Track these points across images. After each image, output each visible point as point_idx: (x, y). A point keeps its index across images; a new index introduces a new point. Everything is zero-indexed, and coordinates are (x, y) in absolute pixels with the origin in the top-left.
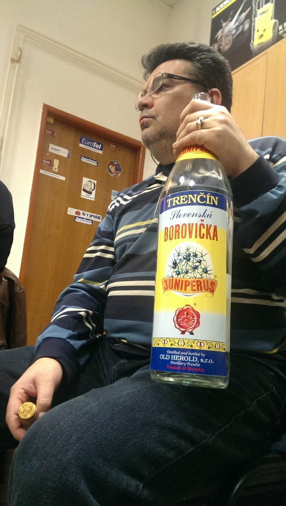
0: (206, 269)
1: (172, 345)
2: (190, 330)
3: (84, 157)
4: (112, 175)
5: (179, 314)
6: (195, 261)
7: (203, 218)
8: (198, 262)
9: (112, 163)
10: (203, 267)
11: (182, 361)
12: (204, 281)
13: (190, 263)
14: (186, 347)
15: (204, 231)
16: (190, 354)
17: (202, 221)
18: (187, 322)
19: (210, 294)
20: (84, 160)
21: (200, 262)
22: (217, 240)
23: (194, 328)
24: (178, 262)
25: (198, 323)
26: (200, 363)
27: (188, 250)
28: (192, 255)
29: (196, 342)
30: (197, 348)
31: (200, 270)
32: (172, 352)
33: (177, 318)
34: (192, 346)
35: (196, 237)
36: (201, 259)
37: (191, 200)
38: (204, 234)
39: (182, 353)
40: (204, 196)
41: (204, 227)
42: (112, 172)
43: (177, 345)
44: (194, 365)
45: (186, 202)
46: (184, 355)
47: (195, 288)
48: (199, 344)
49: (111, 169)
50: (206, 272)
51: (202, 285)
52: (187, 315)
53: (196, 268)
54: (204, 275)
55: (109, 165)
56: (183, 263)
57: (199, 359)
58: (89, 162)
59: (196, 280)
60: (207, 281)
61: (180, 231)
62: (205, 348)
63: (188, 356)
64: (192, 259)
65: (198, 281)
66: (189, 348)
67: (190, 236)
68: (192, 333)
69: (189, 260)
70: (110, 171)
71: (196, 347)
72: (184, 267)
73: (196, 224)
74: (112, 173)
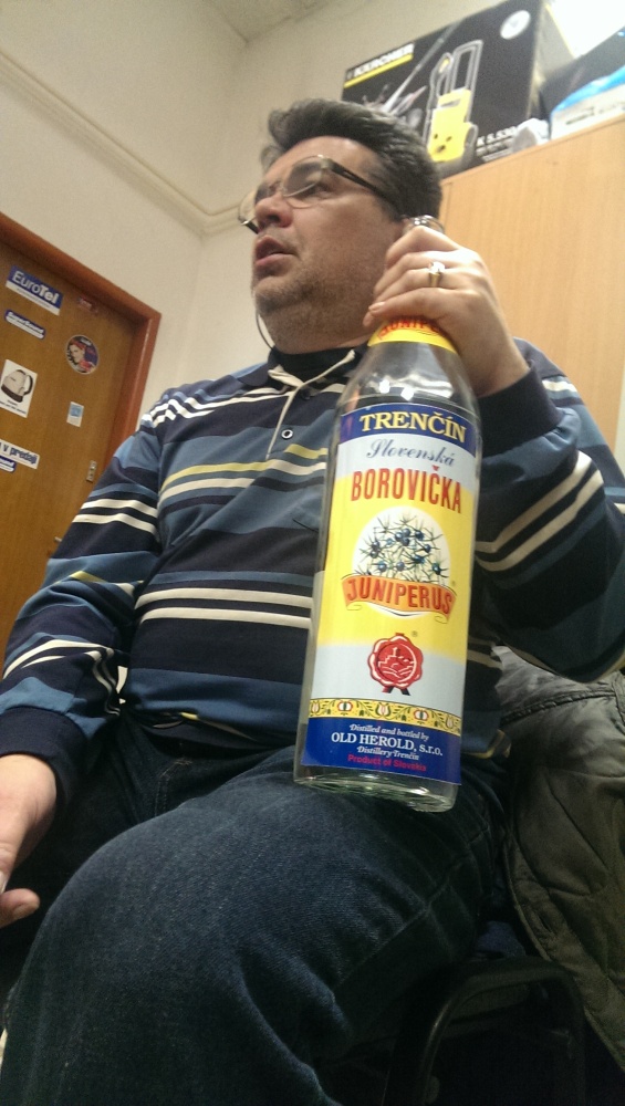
0: (437, 565)
1: (362, 713)
2: (403, 685)
3: (15, 314)
4: (76, 368)
5: (381, 650)
6: (419, 547)
7: (437, 464)
8: (424, 549)
9: (78, 341)
10: (433, 562)
11: (383, 748)
12: (434, 589)
13: (409, 550)
14: (392, 718)
15: (438, 489)
16: (400, 733)
17: (436, 468)
18: (397, 669)
19: (443, 618)
20: (12, 319)
21: (428, 550)
22: (459, 512)
23: (410, 682)
24: (383, 544)
25: (419, 671)
26: (418, 753)
27: (405, 522)
28: (413, 533)
29: (413, 709)
30: (414, 722)
31: (427, 567)
32: (362, 729)
33: (377, 660)
34: (404, 718)
35: (423, 499)
36: (430, 543)
37: (417, 424)
38: (437, 496)
39: (384, 731)
40: (442, 420)
41: (438, 483)
42: (77, 360)
43: (373, 713)
44: (407, 756)
45: (405, 427)
46: (388, 736)
47: (416, 601)
48: (418, 715)
49: (75, 355)
50: (438, 572)
51: (430, 597)
52: (398, 654)
53: (418, 561)
54: (435, 577)
55: (71, 344)
56: (395, 548)
57: (417, 746)
58: (24, 328)
59: (418, 585)
60: (440, 590)
61: (391, 482)
62: (429, 724)
63: (397, 737)
64: (412, 543)
65: (422, 588)
66: (399, 721)
67: (412, 497)
68: (405, 692)
69: (407, 543)
70: (72, 359)
71: (412, 721)
72: (396, 556)
73: (425, 474)
74: (76, 364)
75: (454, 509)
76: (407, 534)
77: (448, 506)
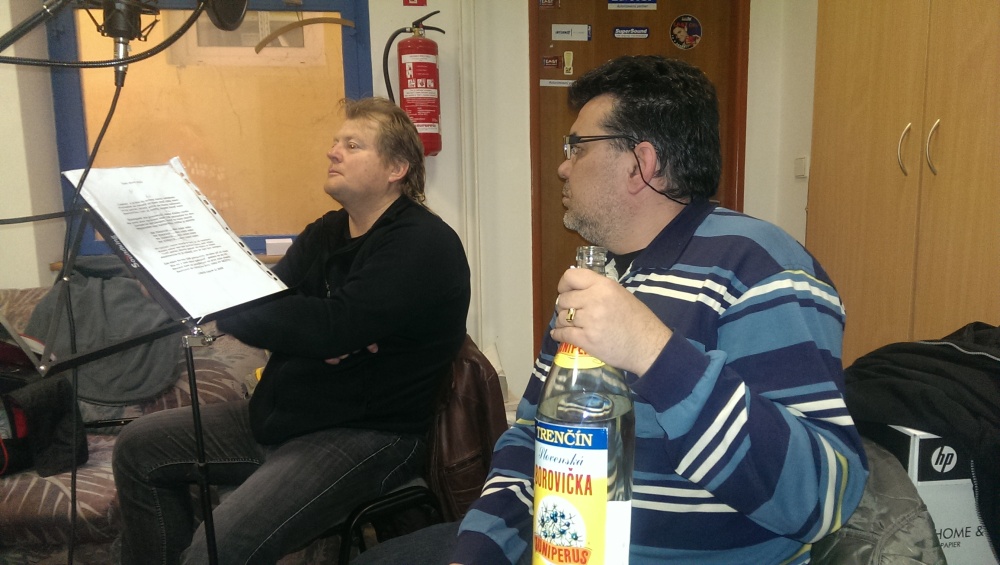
75: (586, 494)
76: (556, 515)
77: (581, 493)
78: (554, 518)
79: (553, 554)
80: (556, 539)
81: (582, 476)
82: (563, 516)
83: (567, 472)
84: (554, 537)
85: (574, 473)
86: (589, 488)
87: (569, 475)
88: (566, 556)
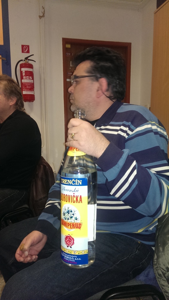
2: (70, 246)
5: (66, 238)
7: (74, 193)
8: (72, 214)
10: (75, 217)
11: (68, 259)
13: (69, 215)
14: (69, 253)
18: (69, 242)
22: (82, 202)
23: (72, 245)
24: (65, 213)
25: (73, 243)
27: (68, 208)
29: (73, 251)
30: (73, 254)
33: (66, 240)
35: (71, 202)
38: (75, 201)
40: (74, 181)
41: (75, 197)
44: (72, 261)
46: (68, 256)
51: (75, 226)
52: (69, 239)
53: (71, 217)
54: (76, 221)
57: (74, 259)
59: (72, 223)
60: (77, 224)
61: (65, 198)
62: (77, 254)
68: (71, 247)
73: (71, 196)
75: (80, 202)
76: (69, 211)
77: (78, 202)
78: (68, 212)
79: (68, 226)
80: (69, 220)
81: (78, 196)
82: (71, 211)
83: (73, 195)
84: (68, 219)
85: (75, 195)
86: (81, 200)
87: (73, 196)
88: (73, 226)
